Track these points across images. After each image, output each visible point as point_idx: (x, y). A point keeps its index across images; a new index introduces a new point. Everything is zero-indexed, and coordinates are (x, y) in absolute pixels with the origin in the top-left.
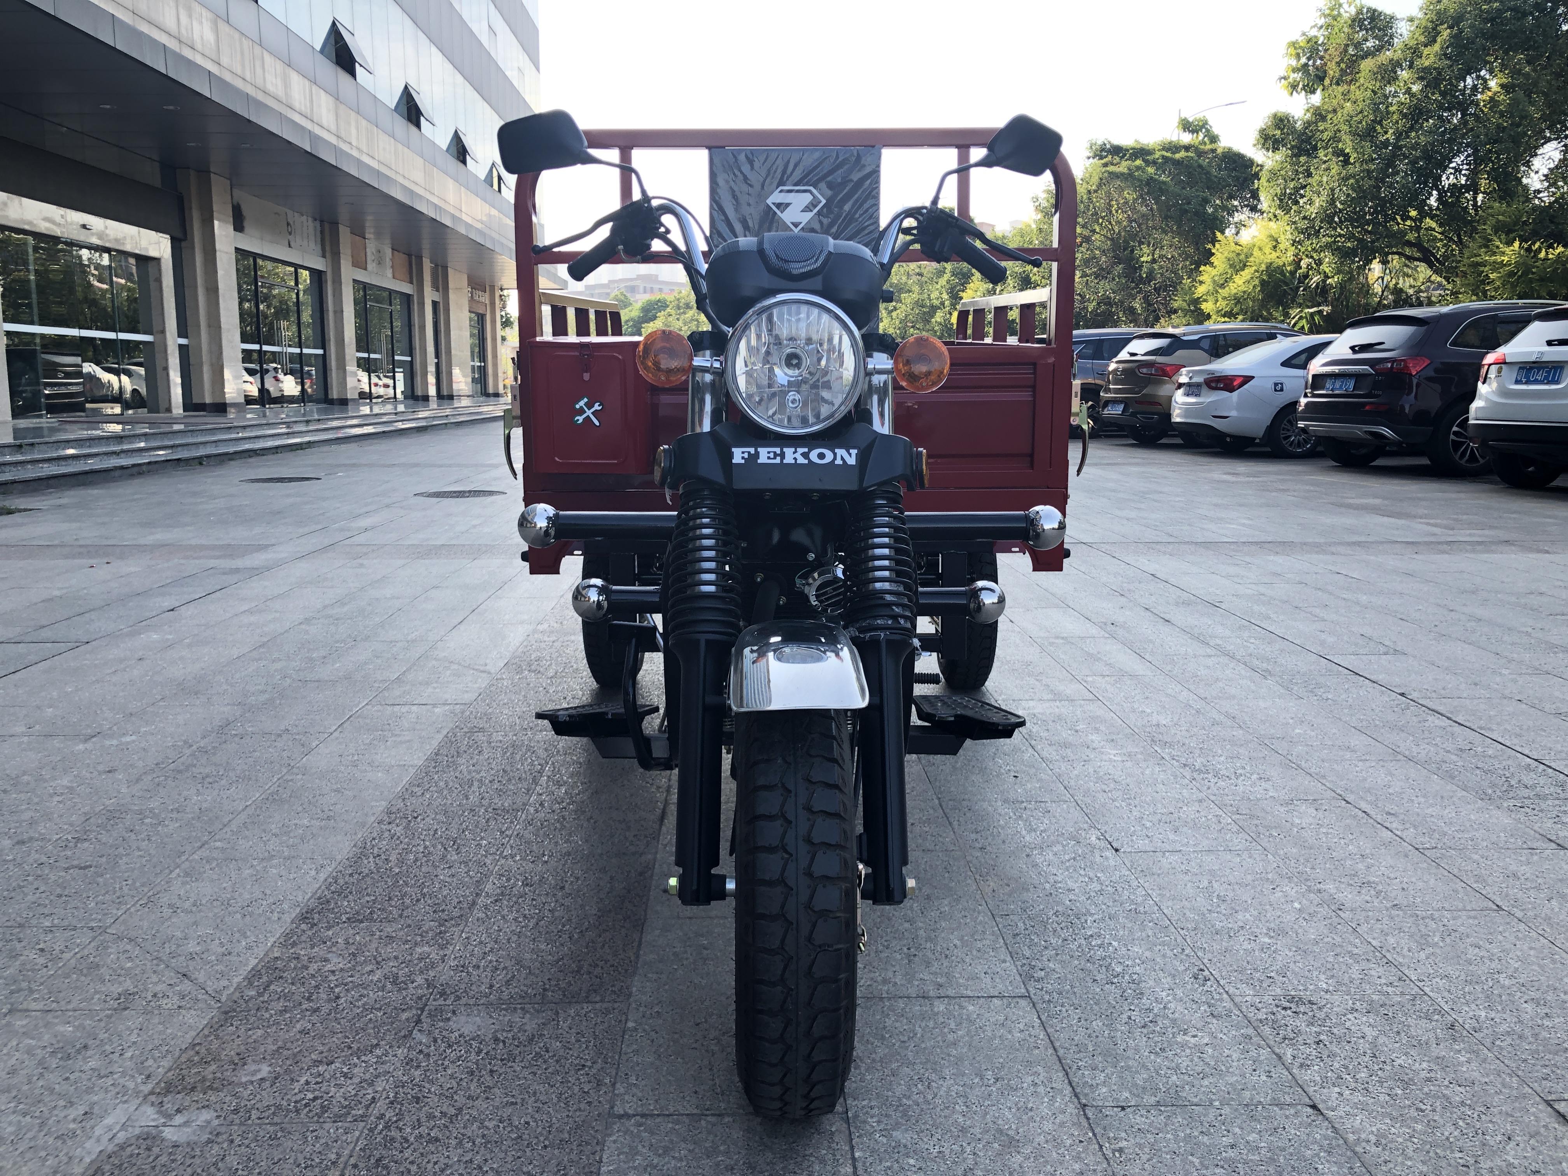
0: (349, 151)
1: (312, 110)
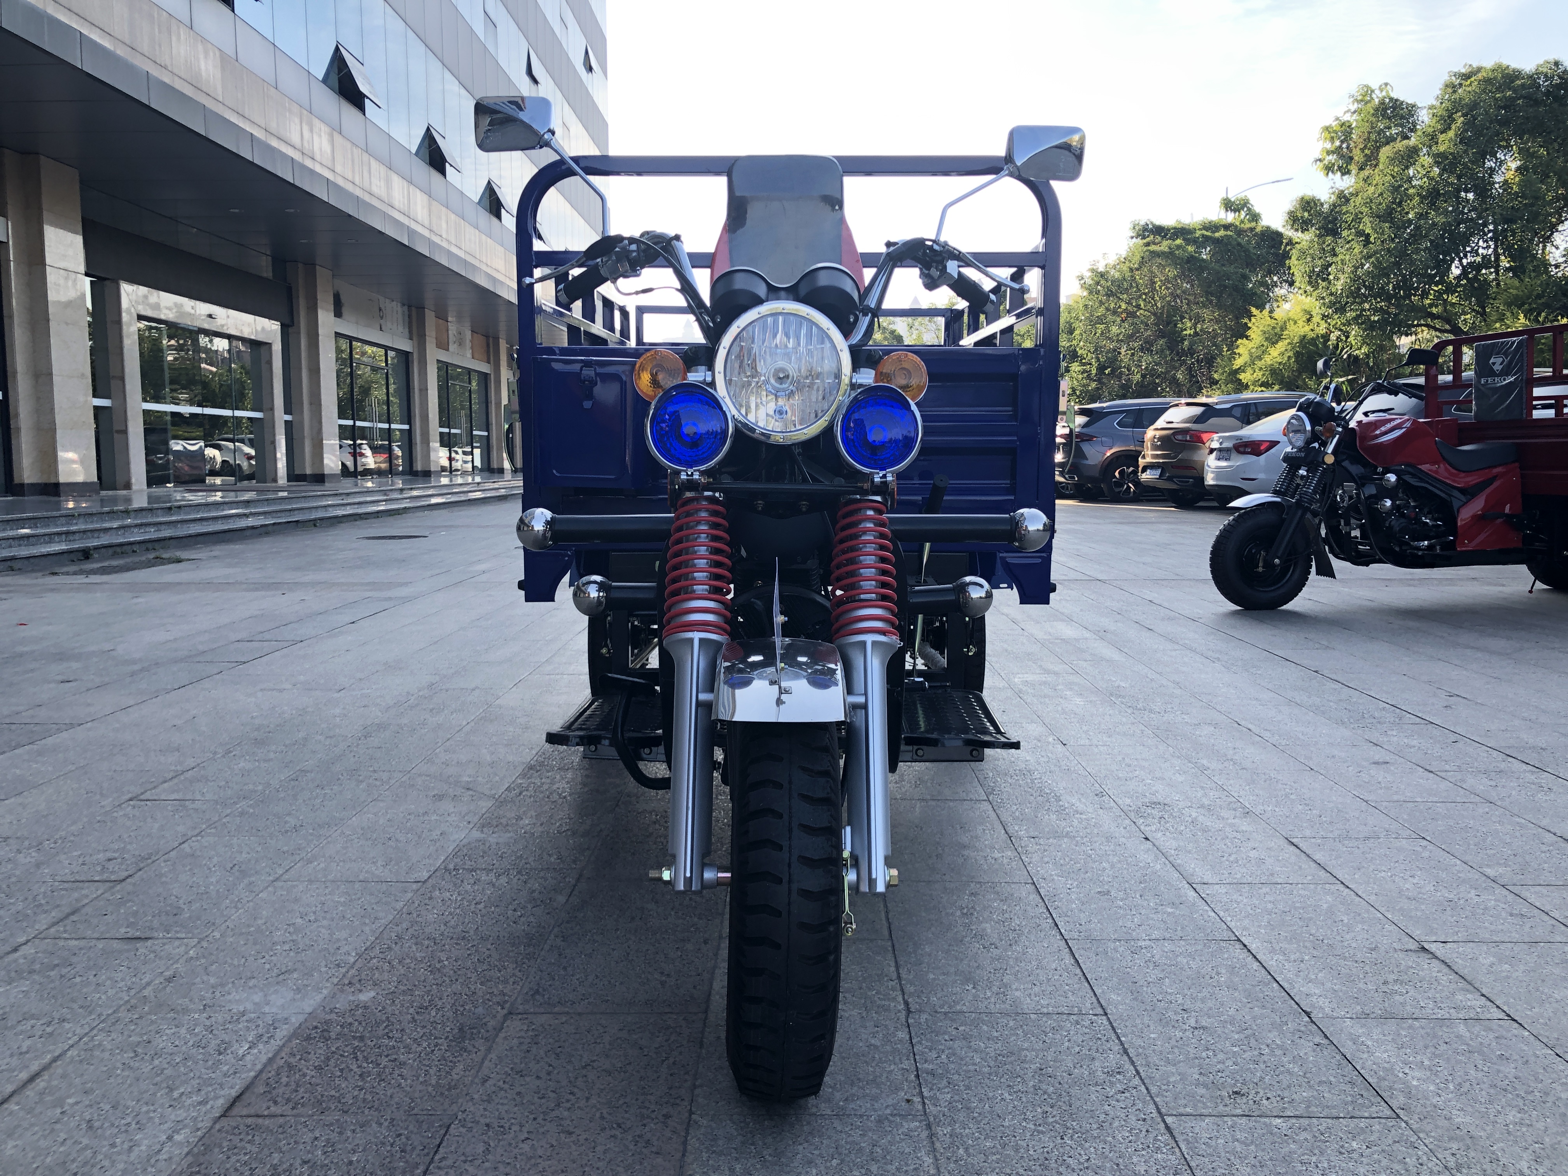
0: (439, 242)
1: (409, 207)
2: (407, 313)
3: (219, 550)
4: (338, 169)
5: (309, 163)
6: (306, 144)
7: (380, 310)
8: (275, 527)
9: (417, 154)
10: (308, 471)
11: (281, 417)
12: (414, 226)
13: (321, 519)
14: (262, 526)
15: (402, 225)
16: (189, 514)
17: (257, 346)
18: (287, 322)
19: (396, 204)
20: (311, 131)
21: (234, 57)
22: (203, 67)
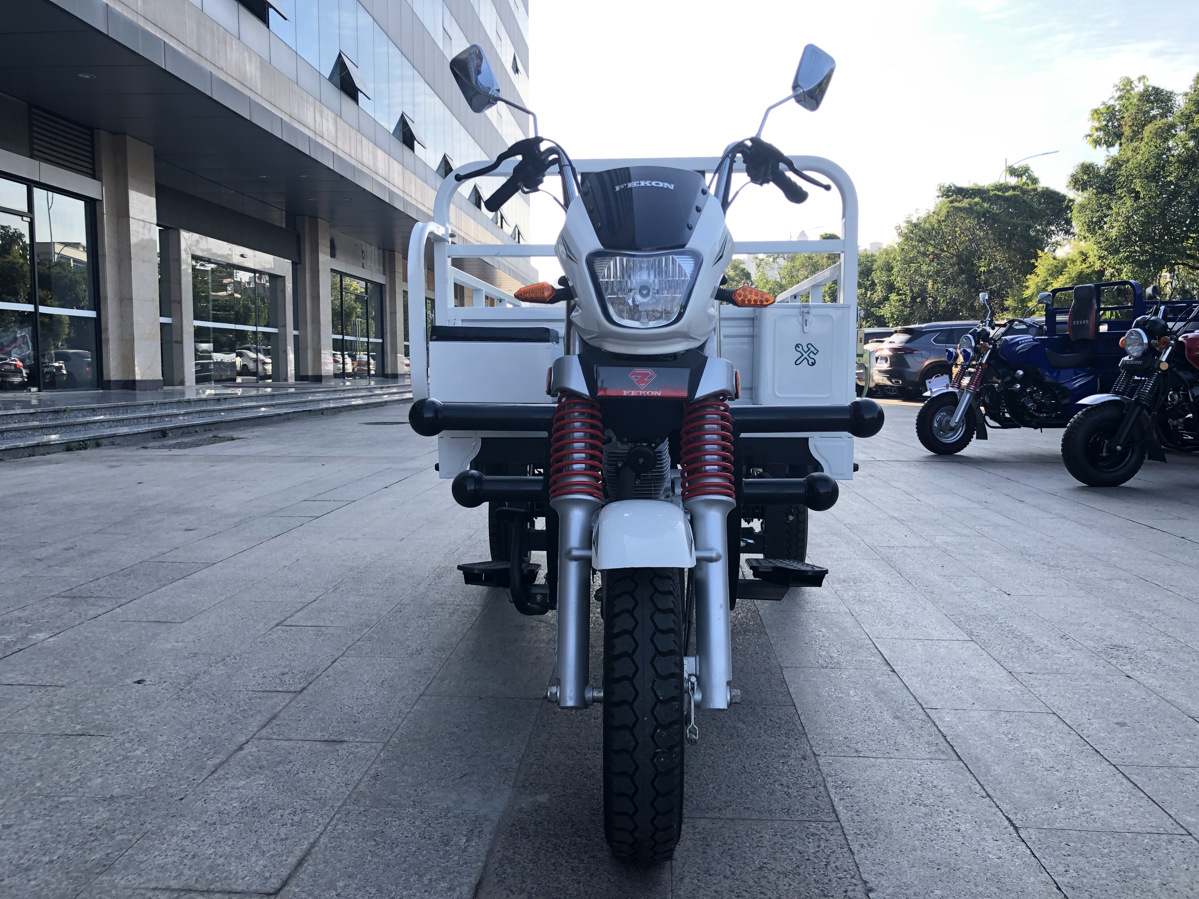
0: (410, 201)
1: (389, 174)
2: (382, 254)
3: (258, 431)
4: (340, 145)
5: (319, 140)
6: (317, 126)
7: (363, 252)
8: (295, 415)
9: (394, 134)
10: (310, 373)
11: (291, 332)
12: (392, 188)
13: (327, 409)
14: (285, 413)
15: (385, 187)
16: (232, 404)
17: (274, 277)
18: (297, 261)
19: (380, 172)
20: (322, 116)
21: (268, 60)
22: (248, 68)
